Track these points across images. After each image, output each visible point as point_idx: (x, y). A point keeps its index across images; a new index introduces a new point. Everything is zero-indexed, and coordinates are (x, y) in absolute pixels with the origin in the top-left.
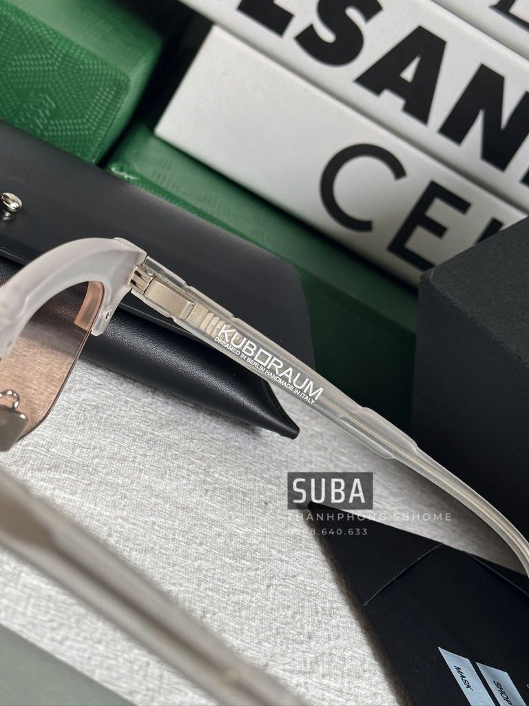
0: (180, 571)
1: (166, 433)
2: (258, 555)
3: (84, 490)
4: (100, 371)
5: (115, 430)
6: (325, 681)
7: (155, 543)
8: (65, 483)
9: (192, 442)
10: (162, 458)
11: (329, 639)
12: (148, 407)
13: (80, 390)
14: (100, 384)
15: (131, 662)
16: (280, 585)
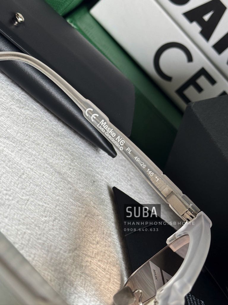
0: (49, 199)
1: (59, 139)
2: (85, 202)
3: (17, 152)
4: (38, 104)
5: (38, 131)
6: (99, 263)
7: (42, 183)
8: (10, 146)
9: (69, 146)
10: (55, 149)
11: (106, 246)
12: (55, 126)
13: (27, 109)
14: (36, 110)
15: (18, 230)
16: (91, 217)
